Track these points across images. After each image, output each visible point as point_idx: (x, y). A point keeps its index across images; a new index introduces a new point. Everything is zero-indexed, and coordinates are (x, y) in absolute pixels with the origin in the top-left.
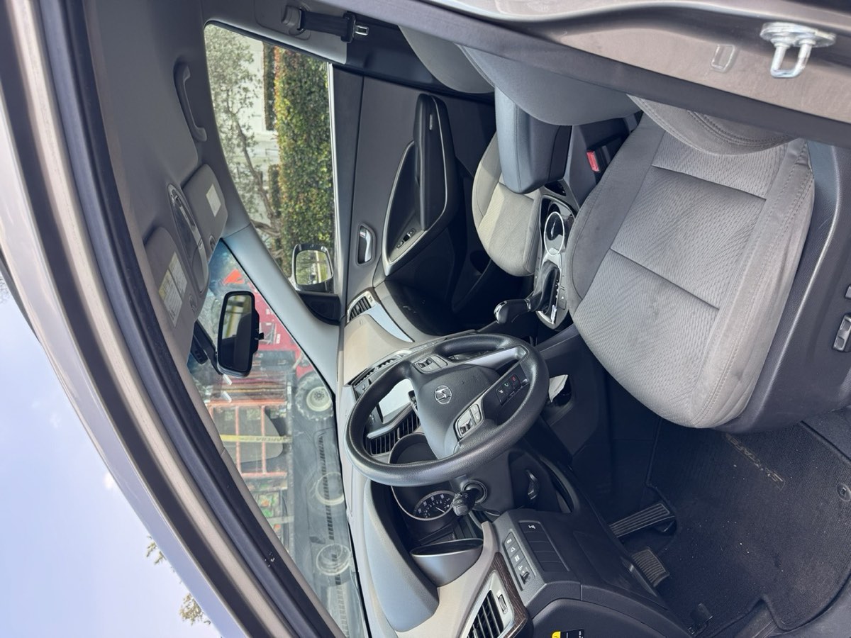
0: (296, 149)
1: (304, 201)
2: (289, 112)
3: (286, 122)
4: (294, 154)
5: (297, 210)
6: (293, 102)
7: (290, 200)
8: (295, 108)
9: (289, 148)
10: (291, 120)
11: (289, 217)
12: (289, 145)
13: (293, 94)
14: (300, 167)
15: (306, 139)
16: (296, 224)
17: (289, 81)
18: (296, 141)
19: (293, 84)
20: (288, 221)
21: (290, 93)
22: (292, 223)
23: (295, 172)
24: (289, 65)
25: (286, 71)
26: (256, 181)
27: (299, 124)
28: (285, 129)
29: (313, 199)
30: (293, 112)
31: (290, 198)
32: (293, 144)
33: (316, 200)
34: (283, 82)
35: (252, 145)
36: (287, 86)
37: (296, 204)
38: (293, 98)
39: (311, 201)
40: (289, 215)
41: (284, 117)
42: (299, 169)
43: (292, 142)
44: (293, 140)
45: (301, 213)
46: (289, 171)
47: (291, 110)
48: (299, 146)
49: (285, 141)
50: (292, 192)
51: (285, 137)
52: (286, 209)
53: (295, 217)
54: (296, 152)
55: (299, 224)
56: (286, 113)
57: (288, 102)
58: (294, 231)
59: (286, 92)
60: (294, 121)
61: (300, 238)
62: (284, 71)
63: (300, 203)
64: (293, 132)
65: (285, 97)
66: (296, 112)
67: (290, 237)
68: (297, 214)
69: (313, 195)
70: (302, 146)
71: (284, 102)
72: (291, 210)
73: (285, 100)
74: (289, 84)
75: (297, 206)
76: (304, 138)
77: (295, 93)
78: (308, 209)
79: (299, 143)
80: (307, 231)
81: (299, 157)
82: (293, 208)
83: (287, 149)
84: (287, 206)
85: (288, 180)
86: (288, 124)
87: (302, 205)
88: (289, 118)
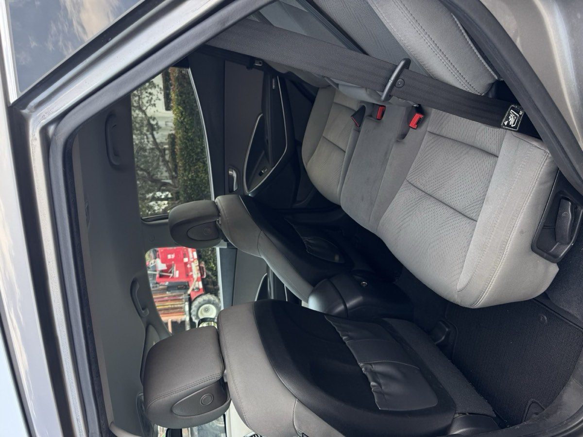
0: (188, 138)
1: (194, 172)
2: (182, 114)
3: (180, 121)
4: (187, 141)
5: (190, 178)
6: (184, 108)
7: (185, 172)
8: (186, 112)
9: (183, 138)
10: (184, 119)
11: (185, 183)
12: (183, 136)
13: (184, 103)
14: (191, 150)
15: (194, 132)
16: (189, 187)
17: (181, 95)
18: (187, 133)
19: (184, 96)
20: (184, 185)
21: (182, 102)
22: (187, 186)
23: (187, 153)
24: (180, 84)
25: (179, 88)
26: (161, 154)
27: (189, 122)
28: (180, 125)
29: (200, 170)
30: (185, 114)
31: (185, 170)
32: (185, 135)
33: (202, 171)
34: (177, 95)
35: (156, 129)
36: (180, 98)
37: (189, 174)
38: (184, 106)
39: (199, 172)
40: (185, 181)
41: (179, 118)
42: (191, 151)
43: (185, 133)
44: (186, 132)
45: (192, 180)
46: (183, 153)
47: (184, 113)
48: (189, 136)
49: (180, 134)
50: (186, 167)
51: (180, 131)
52: (182, 178)
53: (189, 182)
54: (188, 140)
55: (191, 187)
56: (180, 115)
57: (181, 109)
58: (189, 191)
59: (179, 101)
60: (186, 120)
61: (193, 196)
62: (177, 88)
63: (192, 173)
64: (185, 127)
65: (179, 105)
66: (187, 114)
67: (186, 195)
68: (190, 180)
69: (200, 167)
70: (192, 136)
71: (178, 109)
72: (186, 178)
73: (179, 107)
74: (181, 96)
75: (190, 175)
76: (193, 131)
77: (186, 101)
78: (198, 176)
79: (190, 134)
80: (197, 191)
81: (190, 143)
82: (187, 176)
83: (182, 138)
84: (183, 175)
85: (183, 158)
86: (182, 122)
87: (193, 174)
88: (182, 119)
